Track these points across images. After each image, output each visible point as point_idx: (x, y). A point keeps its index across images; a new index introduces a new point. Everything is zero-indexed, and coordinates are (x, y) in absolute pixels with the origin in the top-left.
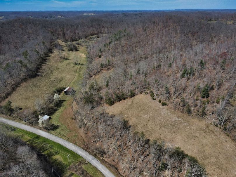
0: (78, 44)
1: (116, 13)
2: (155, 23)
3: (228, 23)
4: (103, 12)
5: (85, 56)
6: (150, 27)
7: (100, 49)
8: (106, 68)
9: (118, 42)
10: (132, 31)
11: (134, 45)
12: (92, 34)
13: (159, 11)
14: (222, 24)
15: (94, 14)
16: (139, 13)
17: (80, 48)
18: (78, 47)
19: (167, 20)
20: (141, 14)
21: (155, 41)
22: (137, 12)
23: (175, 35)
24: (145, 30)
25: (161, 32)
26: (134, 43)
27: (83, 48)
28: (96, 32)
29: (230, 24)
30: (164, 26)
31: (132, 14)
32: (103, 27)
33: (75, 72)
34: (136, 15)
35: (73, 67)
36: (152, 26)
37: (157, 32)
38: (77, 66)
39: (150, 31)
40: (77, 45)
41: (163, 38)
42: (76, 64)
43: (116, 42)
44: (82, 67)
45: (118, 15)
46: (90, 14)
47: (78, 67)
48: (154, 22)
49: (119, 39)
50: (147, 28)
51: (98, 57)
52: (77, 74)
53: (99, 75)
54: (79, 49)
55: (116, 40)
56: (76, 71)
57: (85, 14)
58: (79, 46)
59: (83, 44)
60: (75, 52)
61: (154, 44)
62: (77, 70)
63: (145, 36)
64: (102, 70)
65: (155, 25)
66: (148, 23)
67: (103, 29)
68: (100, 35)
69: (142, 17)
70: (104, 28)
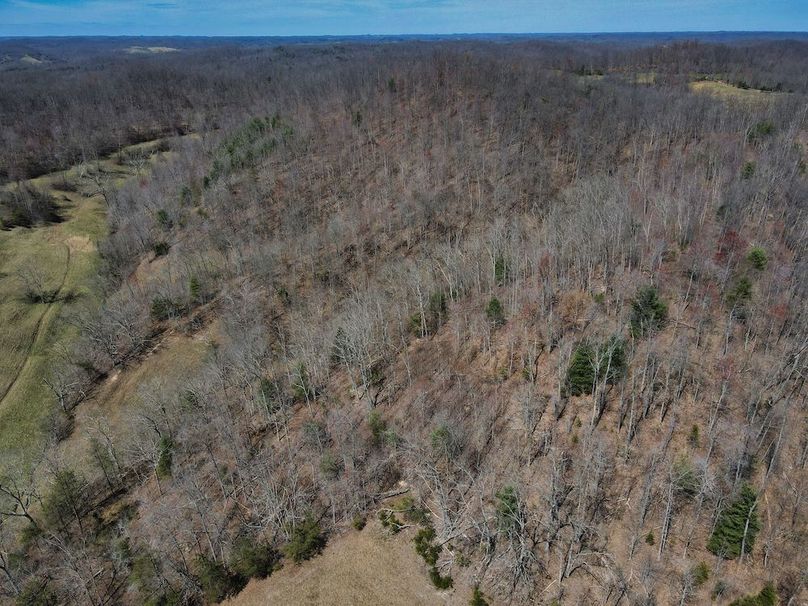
0: (65, 187)
1: (256, 47)
2: (398, 89)
3: (640, 81)
4: (205, 41)
5: (90, 248)
6: (376, 105)
7: (163, 215)
8: (184, 321)
9: (246, 175)
10: (304, 127)
11: (316, 186)
12: (139, 136)
13: (401, 40)
14: (623, 83)
15: (171, 49)
16: (336, 47)
17: (70, 207)
18: (61, 204)
19: (441, 75)
20: (342, 49)
21: (404, 166)
22: (326, 43)
23: (480, 135)
24: (359, 118)
25: (424, 123)
26: (317, 176)
27: (88, 205)
28: (156, 127)
29: (649, 85)
30: (433, 100)
31: (310, 49)
32: (188, 104)
33: (19, 348)
34: (325, 52)
35: (15, 319)
36: (385, 100)
37: (408, 126)
38: (39, 310)
39: (381, 123)
40: (57, 194)
41: (435, 151)
42: (36, 300)
43: (234, 179)
44: (67, 310)
45: (258, 51)
46: (154, 49)
47: (44, 313)
48: (392, 84)
49: (249, 162)
50: (366, 107)
51: (151, 255)
52: (32, 362)
53: (144, 367)
54: (70, 212)
55: (235, 166)
56: (26, 344)
57: (134, 50)
58: (68, 195)
59: (90, 185)
60: (39, 232)
61: (401, 177)
62: (35, 334)
63: (361, 142)
64: (162, 331)
65: (398, 94)
66: (369, 90)
67: (185, 114)
68: (175, 139)
69: (347, 60)
70: (192, 107)
